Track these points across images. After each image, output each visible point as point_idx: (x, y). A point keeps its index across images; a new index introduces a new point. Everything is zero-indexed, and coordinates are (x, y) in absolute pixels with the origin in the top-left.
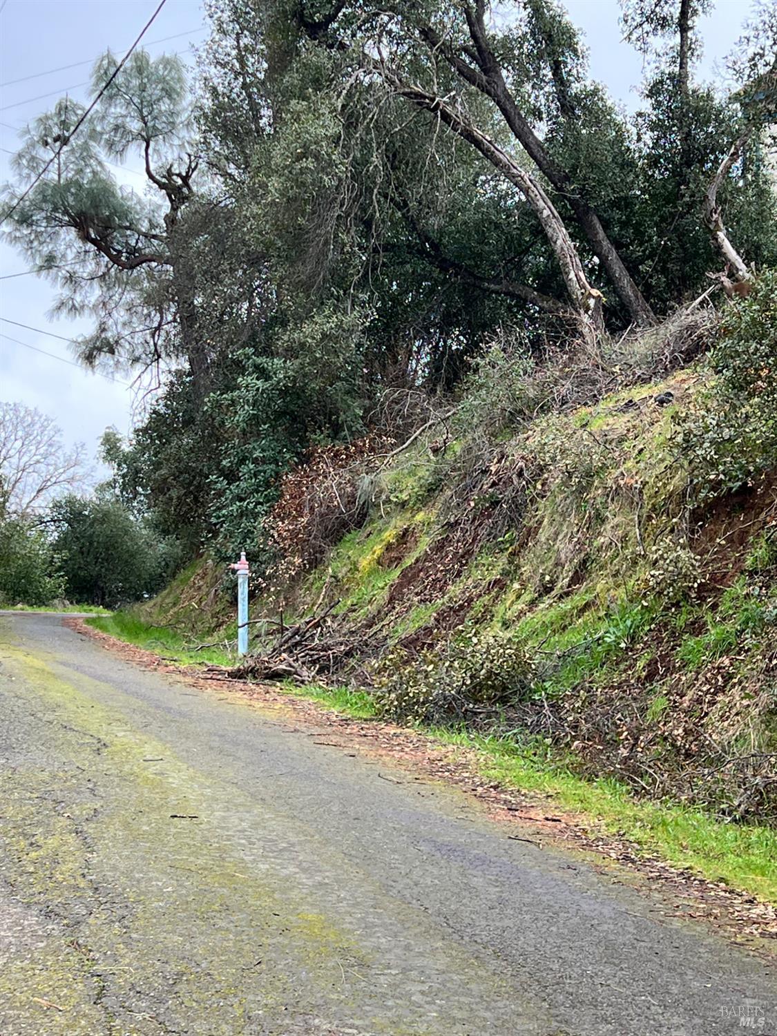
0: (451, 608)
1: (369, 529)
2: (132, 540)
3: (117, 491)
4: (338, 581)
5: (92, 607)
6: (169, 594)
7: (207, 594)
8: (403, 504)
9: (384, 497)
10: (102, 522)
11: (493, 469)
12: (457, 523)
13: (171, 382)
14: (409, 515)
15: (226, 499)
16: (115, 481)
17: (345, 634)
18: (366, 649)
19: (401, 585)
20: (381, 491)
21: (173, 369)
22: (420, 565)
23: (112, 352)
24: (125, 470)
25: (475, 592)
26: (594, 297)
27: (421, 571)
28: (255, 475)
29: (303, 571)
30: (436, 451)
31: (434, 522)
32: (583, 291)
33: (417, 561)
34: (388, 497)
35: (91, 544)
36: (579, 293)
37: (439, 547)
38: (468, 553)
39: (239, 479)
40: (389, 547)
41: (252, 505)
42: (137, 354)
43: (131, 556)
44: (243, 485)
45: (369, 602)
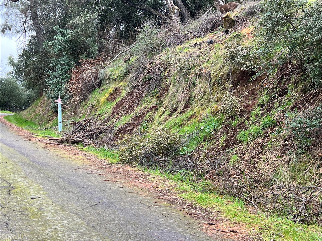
0: (137, 116)
1: (103, 88)
2: (18, 90)
3: (13, 75)
4: (93, 106)
5: (6, 111)
6: (32, 108)
7: (45, 109)
8: (115, 80)
9: (107, 77)
10: (8, 84)
11: (148, 67)
12: (136, 86)
13: (30, 40)
14: (117, 83)
15: (51, 78)
16: (12, 72)
17: (98, 125)
18: (106, 131)
19: (116, 108)
20: (106, 75)
21: (30, 35)
22: (123, 101)
23: (10, 29)
24: (16, 68)
25: (145, 111)
26: (176, 9)
27: (124, 103)
28: (62, 69)
29: (80, 102)
30: (125, 61)
31: (127, 86)
32: (173, 7)
33: (122, 99)
34: (109, 77)
35: (5, 91)
36: (171, 8)
37: (130, 94)
38: (141, 97)
39: (56, 71)
40: (111, 94)
41: (60, 80)
42: (18, 30)
43: (18, 95)
44: (57, 73)
45: (105, 113)
